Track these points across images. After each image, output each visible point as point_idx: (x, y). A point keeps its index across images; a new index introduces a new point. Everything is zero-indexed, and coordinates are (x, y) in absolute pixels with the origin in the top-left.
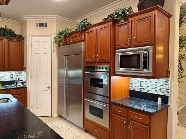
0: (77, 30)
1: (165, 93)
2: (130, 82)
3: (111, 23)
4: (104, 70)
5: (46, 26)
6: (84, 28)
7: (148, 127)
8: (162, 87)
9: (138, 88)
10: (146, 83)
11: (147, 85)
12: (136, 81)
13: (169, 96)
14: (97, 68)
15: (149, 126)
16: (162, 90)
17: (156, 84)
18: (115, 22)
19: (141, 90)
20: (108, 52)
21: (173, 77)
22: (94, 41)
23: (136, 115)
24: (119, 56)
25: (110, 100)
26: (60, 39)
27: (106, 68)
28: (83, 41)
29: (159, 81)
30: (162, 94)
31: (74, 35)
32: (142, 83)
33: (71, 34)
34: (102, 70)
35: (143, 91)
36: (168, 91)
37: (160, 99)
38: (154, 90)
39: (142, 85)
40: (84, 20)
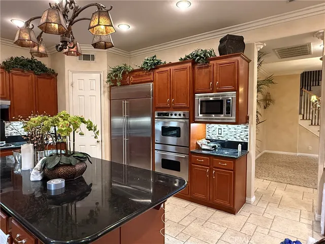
0: (142, 68)
1: (245, 139)
2: (207, 130)
3: (190, 64)
4: (178, 117)
5: (93, 59)
6: (153, 67)
7: (232, 172)
8: (241, 134)
9: (216, 136)
10: (224, 130)
11: (226, 133)
12: (213, 129)
13: (248, 142)
14: (172, 115)
15: (234, 170)
16: (241, 136)
17: (235, 130)
18: (194, 63)
19: (219, 138)
20: (187, 96)
21: (252, 123)
22: (168, 83)
23: (220, 161)
24: (199, 102)
25: (189, 150)
26: (117, 78)
27: (180, 115)
28: (151, 81)
29: (238, 128)
30: (241, 141)
31: (136, 73)
32: (220, 130)
33: (134, 71)
34: (176, 117)
35: (221, 139)
36: (247, 137)
37: (240, 146)
38: (233, 137)
39: (220, 133)
40: (154, 57)
